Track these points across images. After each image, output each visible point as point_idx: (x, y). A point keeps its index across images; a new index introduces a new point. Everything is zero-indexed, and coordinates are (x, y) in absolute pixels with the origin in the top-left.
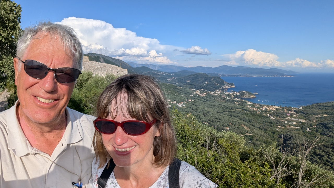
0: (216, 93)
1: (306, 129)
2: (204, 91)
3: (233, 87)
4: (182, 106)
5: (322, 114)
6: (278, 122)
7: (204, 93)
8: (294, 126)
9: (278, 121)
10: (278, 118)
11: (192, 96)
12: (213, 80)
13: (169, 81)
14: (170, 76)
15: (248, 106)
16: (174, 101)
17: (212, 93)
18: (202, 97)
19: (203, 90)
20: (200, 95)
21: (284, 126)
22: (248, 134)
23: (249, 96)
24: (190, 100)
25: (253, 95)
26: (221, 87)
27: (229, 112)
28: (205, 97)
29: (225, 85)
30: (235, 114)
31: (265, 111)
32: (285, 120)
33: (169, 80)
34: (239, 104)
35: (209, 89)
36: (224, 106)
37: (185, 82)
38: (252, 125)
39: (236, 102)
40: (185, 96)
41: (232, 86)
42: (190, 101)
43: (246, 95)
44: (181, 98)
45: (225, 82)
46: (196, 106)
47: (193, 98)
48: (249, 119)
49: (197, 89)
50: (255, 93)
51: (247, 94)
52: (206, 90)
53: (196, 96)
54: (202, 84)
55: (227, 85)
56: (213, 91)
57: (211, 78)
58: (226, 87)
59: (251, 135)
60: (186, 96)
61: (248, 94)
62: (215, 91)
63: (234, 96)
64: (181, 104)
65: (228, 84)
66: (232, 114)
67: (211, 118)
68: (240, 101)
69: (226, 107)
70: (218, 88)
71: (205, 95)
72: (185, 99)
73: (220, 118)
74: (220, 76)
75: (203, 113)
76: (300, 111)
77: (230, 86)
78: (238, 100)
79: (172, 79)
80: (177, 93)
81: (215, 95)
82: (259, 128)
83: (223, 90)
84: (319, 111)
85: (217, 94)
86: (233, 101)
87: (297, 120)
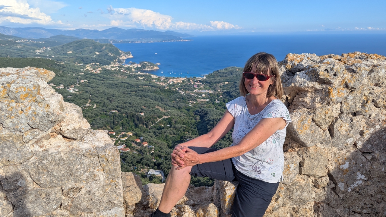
0: (113, 67)
1: (215, 101)
2: (96, 65)
3: (131, 56)
4: (74, 91)
5: (224, 82)
6: (189, 97)
7: (98, 68)
8: (204, 98)
9: (188, 95)
10: (187, 92)
11: (83, 74)
12: (105, 49)
13: (39, 53)
14: (39, 46)
15: (154, 81)
16: (59, 85)
17: (108, 67)
18: (97, 75)
19: (94, 63)
20: (92, 71)
21: (196, 100)
22: (166, 117)
23: (152, 68)
24: (82, 81)
25: (156, 66)
26: (116, 58)
27: (136, 91)
28: (101, 73)
29: (121, 55)
30: (146, 94)
31: (173, 85)
32: (194, 93)
33: (38, 51)
34: (144, 79)
35: (102, 62)
36: (128, 83)
37: (66, 54)
38: (166, 104)
39: (139, 77)
40: (72, 75)
41: (129, 56)
42: (83, 83)
43: (149, 67)
44: (68, 79)
45: (120, 51)
46: (92, 88)
47: (84, 77)
48: (160, 98)
49: (86, 63)
50: (157, 64)
51: (149, 65)
52: (98, 64)
53: (88, 74)
54: (91, 55)
55: (123, 55)
56: (108, 65)
57: (101, 46)
58: (123, 58)
59: (168, 117)
60: (74, 75)
61: (151, 66)
62: (111, 64)
63: (135, 69)
64: (73, 88)
65: (125, 53)
66: (141, 93)
67: (119, 103)
68: (144, 76)
69: (131, 85)
70: (112, 59)
71: (100, 70)
72: (75, 80)
73: (130, 101)
74: (111, 42)
75: (106, 97)
76: (205, 81)
77: (126, 56)
78: (141, 73)
79: (43, 50)
80: (60, 72)
81: (113, 69)
82: (173, 107)
83: (119, 61)
84: (221, 79)
85: (115, 68)
86: (136, 76)
87: (204, 91)
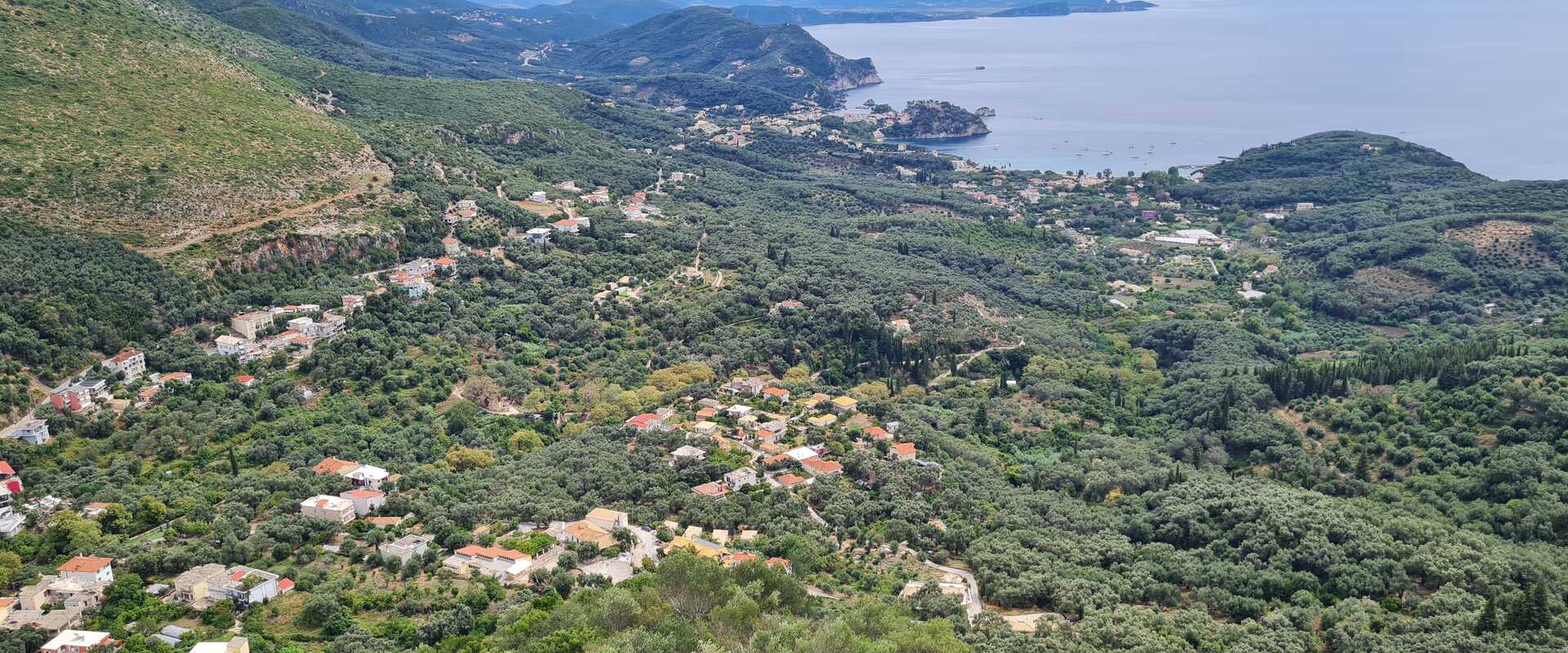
0: (800, 123)
1: (1240, 287)
3: (873, 79)
4: (645, 215)
5: (1293, 201)
6: (1115, 263)
7: (738, 127)
8: (1185, 273)
9: (1111, 256)
10: (1113, 240)
11: (681, 147)
12: (774, 47)
13: (531, 62)
14: (532, 37)
15: (963, 185)
16: (595, 190)
17: (779, 124)
18: (734, 152)
19: (724, 106)
20: (718, 138)
21: (1143, 280)
22: (1003, 347)
23: (958, 130)
24: (677, 176)
25: (975, 120)
26: (813, 88)
27: (883, 227)
28: (750, 147)
29: (833, 71)
32: (1141, 245)
33: (528, 56)
34: (920, 178)
35: (754, 103)
36: (853, 192)
37: (625, 68)
38: (1005, 291)
39: (900, 168)
40: (641, 150)
41: (866, 75)
42: (679, 183)
43: (944, 125)
44: (628, 167)
45: (831, 58)
46: (714, 205)
47: (687, 161)
48: (983, 261)
49: (695, 106)
51: (947, 117)
52: (741, 107)
53: (702, 149)
54: (717, 73)
55: (842, 74)
56: (779, 112)
57: (759, 36)
58: (839, 83)
59: (1013, 346)
60: (649, 151)
61: (953, 119)
62: (791, 111)
63: (886, 133)
64: (640, 204)
65: (849, 65)
66: (904, 237)
67: (811, 274)
68: (920, 162)
69: (863, 199)
70: (798, 89)
71: (747, 135)
72: (651, 172)
73: (854, 268)
75: (763, 246)
77: (855, 76)
78: (909, 152)
79: (546, 52)
80: (599, 137)
81: (798, 131)
82: (1038, 302)
83: (825, 99)
84: (1276, 187)
85: (805, 129)
86: (887, 164)
87: (1190, 240)
